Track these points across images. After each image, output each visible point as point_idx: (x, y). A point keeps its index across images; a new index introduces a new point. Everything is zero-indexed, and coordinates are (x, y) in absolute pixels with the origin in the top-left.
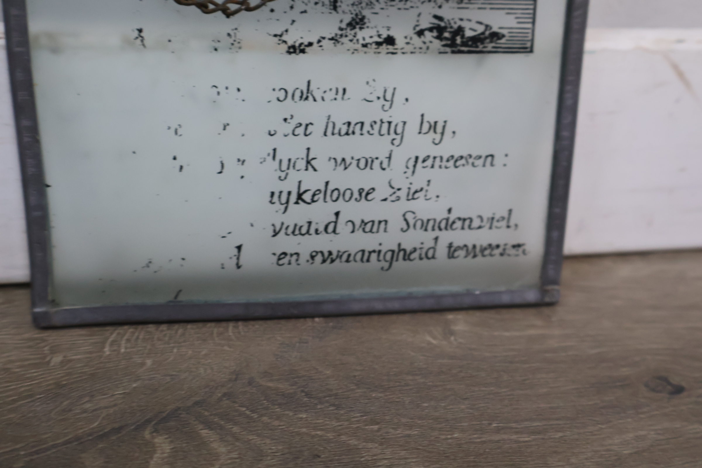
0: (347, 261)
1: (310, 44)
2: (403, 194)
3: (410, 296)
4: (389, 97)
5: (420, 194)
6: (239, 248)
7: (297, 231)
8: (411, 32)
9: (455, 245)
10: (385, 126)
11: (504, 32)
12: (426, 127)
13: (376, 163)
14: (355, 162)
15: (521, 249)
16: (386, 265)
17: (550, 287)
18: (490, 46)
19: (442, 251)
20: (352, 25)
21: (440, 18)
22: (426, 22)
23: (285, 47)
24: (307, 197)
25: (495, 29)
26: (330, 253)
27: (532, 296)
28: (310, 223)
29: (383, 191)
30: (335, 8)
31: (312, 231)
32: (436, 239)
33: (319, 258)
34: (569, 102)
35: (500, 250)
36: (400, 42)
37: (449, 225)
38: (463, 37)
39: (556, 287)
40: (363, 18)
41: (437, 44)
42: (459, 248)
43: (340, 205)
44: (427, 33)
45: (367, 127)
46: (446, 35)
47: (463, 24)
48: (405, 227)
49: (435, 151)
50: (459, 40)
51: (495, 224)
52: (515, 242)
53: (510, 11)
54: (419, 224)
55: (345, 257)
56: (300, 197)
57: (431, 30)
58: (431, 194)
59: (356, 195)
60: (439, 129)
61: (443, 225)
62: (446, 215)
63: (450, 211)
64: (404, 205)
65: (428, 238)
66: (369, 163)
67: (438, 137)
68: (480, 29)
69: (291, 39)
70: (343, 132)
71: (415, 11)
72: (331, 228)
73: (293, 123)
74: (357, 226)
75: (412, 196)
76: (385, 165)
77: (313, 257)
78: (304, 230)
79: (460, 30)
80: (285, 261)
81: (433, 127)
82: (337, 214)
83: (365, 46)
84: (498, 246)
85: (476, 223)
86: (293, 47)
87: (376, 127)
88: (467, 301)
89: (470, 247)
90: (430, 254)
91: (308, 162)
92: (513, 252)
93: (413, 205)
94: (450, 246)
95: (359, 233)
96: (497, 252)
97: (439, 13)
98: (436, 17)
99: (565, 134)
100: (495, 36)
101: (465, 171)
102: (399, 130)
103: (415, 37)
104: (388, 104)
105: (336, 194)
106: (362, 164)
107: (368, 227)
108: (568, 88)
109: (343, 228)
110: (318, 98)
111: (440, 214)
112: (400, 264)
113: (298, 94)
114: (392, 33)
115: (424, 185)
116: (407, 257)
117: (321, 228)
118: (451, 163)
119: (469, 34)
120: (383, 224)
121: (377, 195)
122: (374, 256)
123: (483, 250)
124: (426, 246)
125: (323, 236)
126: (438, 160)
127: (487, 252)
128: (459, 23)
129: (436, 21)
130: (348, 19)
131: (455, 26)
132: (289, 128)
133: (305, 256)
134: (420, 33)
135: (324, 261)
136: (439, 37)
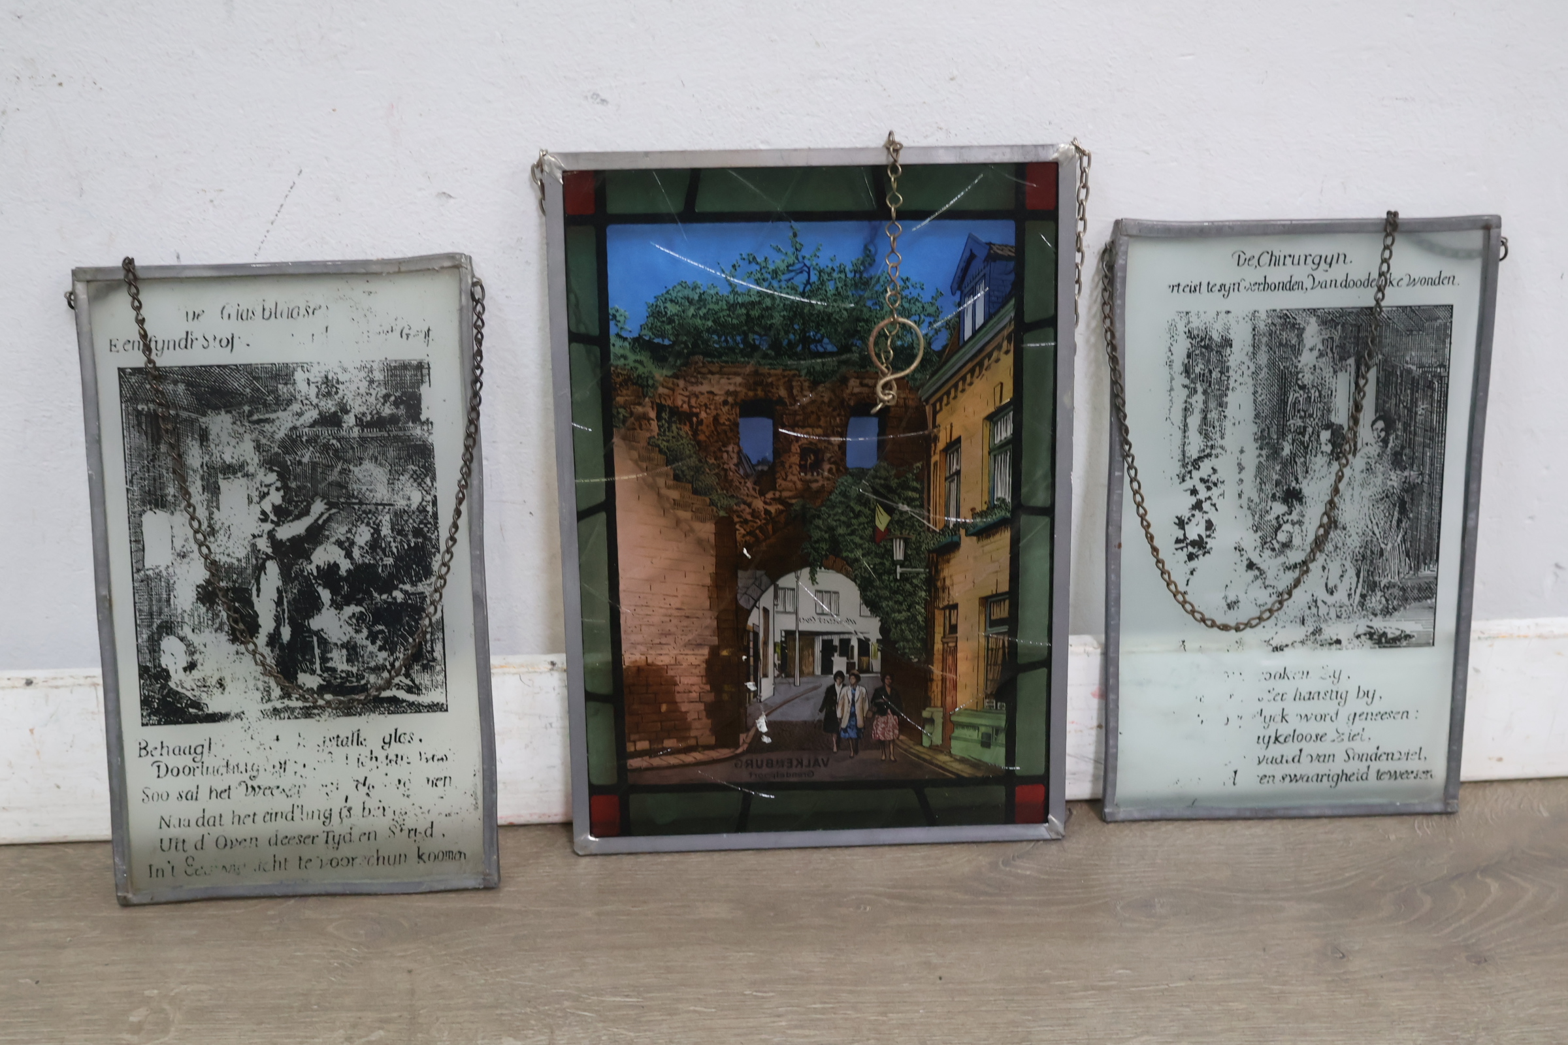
0: (1307, 781)
1: (1287, 646)
2: (1346, 737)
3: (1350, 806)
4: (1337, 676)
5: (1358, 738)
6: (1235, 772)
7: (1274, 761)
8: (1352, 636)
9: (1382, 771)
10: (1334, 694)
11: (1415, 634)
12: (1361, 694)
13: (1328, 718)
14: (1313, 717)
15: (1429, 775)
16: (1333, 784)
17: (1450, 801)
18: (1404, 643)
19: (1372, 774)
20: (1313, 634)
21: (1371, 628)
22: (1362, 630)
23: (1271, 648)
24: (1281, 739)
25: (1408, 632)
26: (1295, 776)
27: (1438, 807)
28: (1282, 756)
29: (1332, 735)
30: (1303, 624)
31: (1284, 761)
32: (1369, 767)
33: (1288, 779)
34: (1460, 677)
35: (1414, 774)
36: (1344, 642)
37: (1377, 757)
38: (1386, 637)
39: (1456, 801)
40: (1321, 629)
41: (1369, 643)
42: (1384, 773)
43: (1303, 745)
44: (1362, 637)
45: (1322, 695)
46: (1375, 637)
47: (1386, 630)
48: (1347, 758)
49: (1369, 709)
50: (1383, 640)
51: (1410, 756)
52: (1425, 770)
53: (1417, 621)
54: (1356, 757)
55: (1305, 779)
56: (1276, 739)
57: (1365, 634)
58: (1365, 736)
59: (1314, 737)
60: (1371, 695)
61: (1373, 758)
62: (1375, 751)
63: (1378, 748)
64: (1347, 744)
65: (1362, 767)
66: (1323, 717)
67: (1369, 700)
68: (1398, 633)
69: (1274, 643)
70: (1306, 698)
71: (1355, 624)
72: (1296, 760)
73: (1273, 694)
74: (1314, 757)
75: (1352, 738)
76: (1334, 718)
77: (1283, 779)
78: (1278, 761)
79: (1385, 634)
80: (1265, 780)
81: (1367, 694)
82: (1301, 751)
83: (1322, 645)
84: (1412, 772)
85: (1397, 756)
86: (1277, 648)
87: (1328, 695)
88: (1391, 810)
89: (1393, 773)
90: (1364, 777)
91: (1283, 717)
92: (1424, 776)
93: (1352, 744)
94: (1378, 771)
95: (1315, 762)
96: (1412, 776)
97: (1370, 624)
98: (1368, 627)
99: (1458, 697)
100: (1408, 637)
101: (1388, 722)
102: (1344, 696)
103: (1355, 639)
104: (1336, 681)
105: (1300, 737)
106: (1319, 718)
107: (1321, 759)
108: (1459, 668)
109: (1305, 759)
110: (1291, 678)
111: (1371, 750)
112: (1343, 784)
113: (1278, 676)
114: (1339, 638)
115: (1361, 732)
116: (1348, 778)
117: (1290, 759)
118: (1379, 716)
119: (1390, 636)
120: (1331, 757)
121: (1328, 738)
122: (1325, 778)
123: (1401, 775)
124: (1362, 771)
125: (1291, 764)
126: (1370, 716)
127: (1404, 776)
128: (1383, 630)
129: (1369, 630)
130: (1311, 630)
131: (1381, 632)
132: (1271, 696)
133: (1278, 777)
134: (1358, 637)
135: (1291, 781)
136: (1371, 638)
